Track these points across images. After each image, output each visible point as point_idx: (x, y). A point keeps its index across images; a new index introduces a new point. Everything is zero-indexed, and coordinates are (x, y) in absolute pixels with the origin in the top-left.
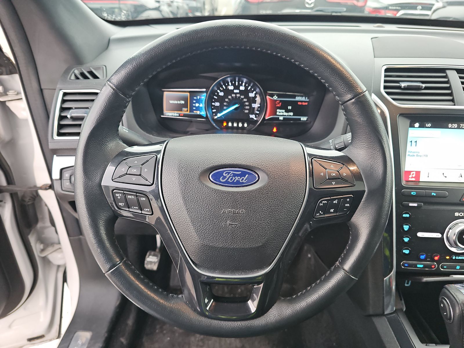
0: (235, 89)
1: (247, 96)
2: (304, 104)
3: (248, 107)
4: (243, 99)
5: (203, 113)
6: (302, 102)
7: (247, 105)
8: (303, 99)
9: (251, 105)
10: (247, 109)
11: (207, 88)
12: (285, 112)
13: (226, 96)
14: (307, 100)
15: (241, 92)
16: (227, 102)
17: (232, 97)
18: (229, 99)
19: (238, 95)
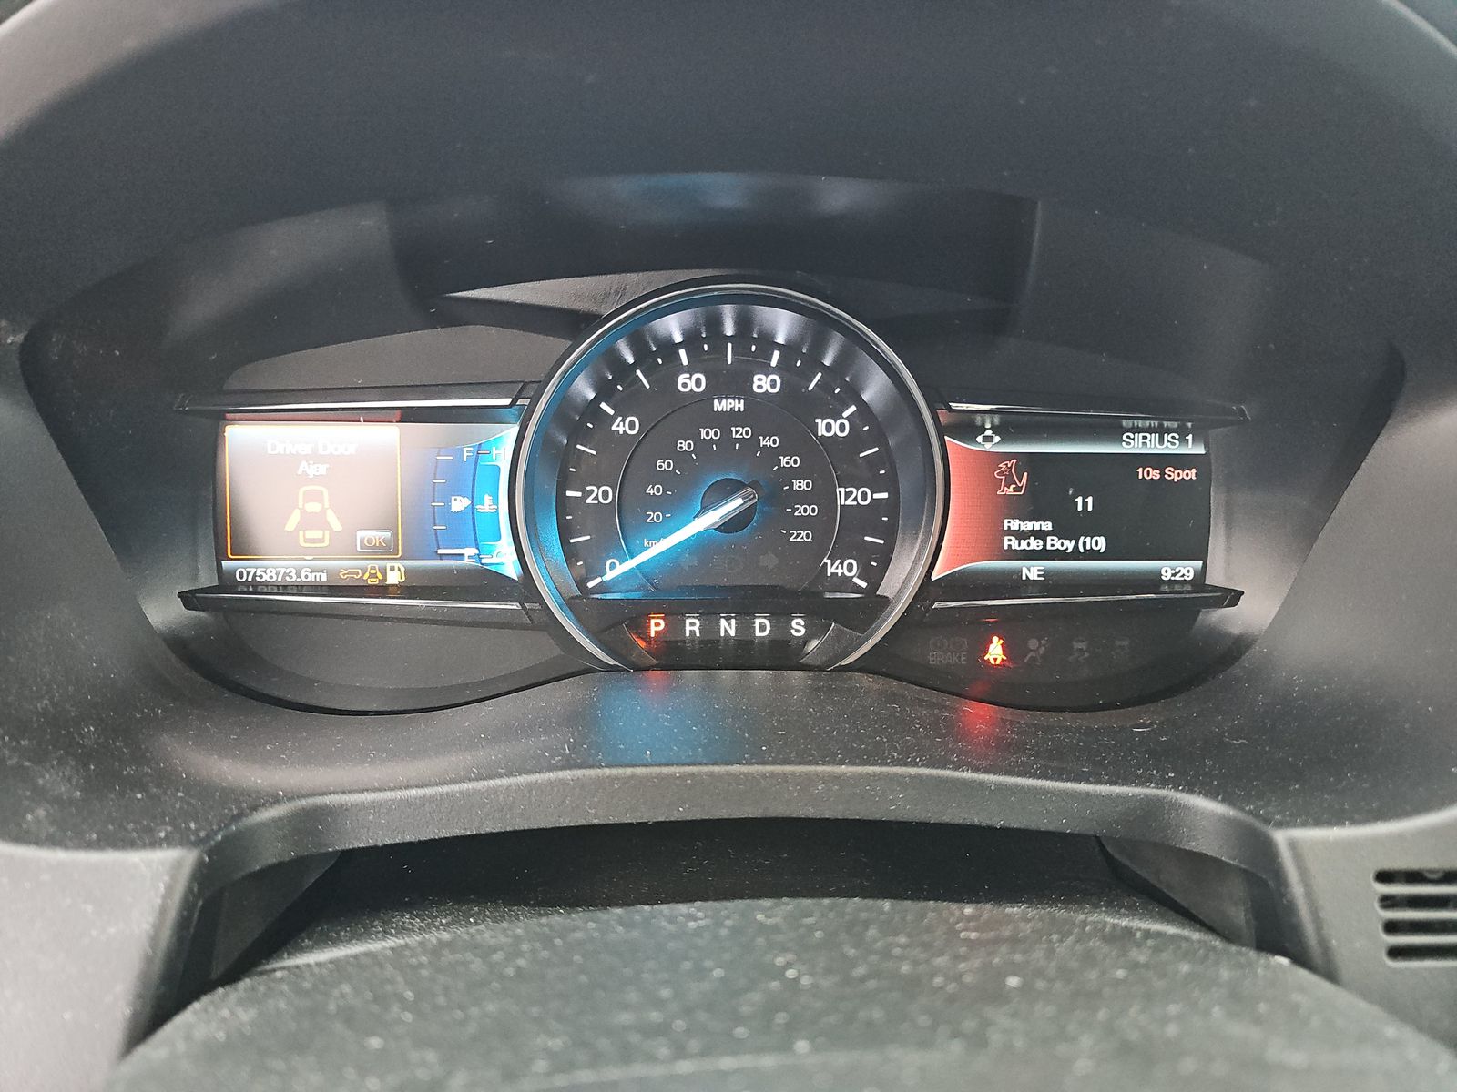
0: (715, 389)
1: (800, 439)
2: (1174, 475)
3: (809, 510)
4: (773, 454)
5: (505, 561)
6: (1160, 461)
7: (804, 497)
8: (1171, 446)
9: (833, 497)
10: (804, 523)
11: (526, 389)
12: (1059, 532)
13: (654, 438)
14: (1194, 448)
15: (760, 413)
16: (663, 478)
17: (702, 446)
18: (679, 459)
19: (741, 432)
